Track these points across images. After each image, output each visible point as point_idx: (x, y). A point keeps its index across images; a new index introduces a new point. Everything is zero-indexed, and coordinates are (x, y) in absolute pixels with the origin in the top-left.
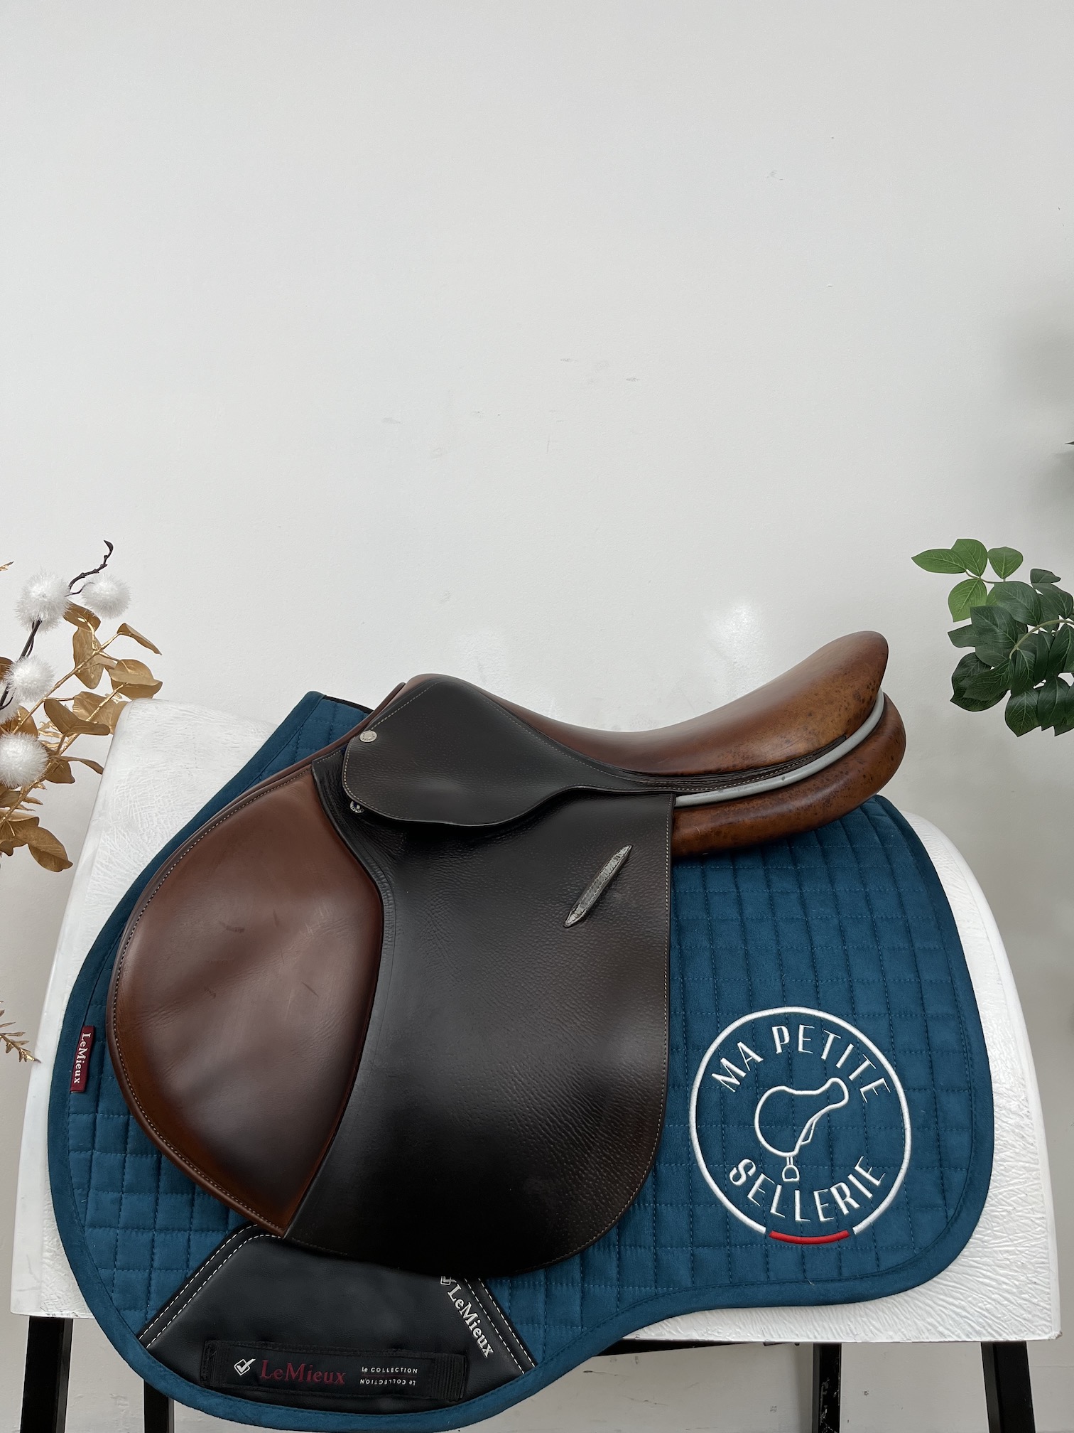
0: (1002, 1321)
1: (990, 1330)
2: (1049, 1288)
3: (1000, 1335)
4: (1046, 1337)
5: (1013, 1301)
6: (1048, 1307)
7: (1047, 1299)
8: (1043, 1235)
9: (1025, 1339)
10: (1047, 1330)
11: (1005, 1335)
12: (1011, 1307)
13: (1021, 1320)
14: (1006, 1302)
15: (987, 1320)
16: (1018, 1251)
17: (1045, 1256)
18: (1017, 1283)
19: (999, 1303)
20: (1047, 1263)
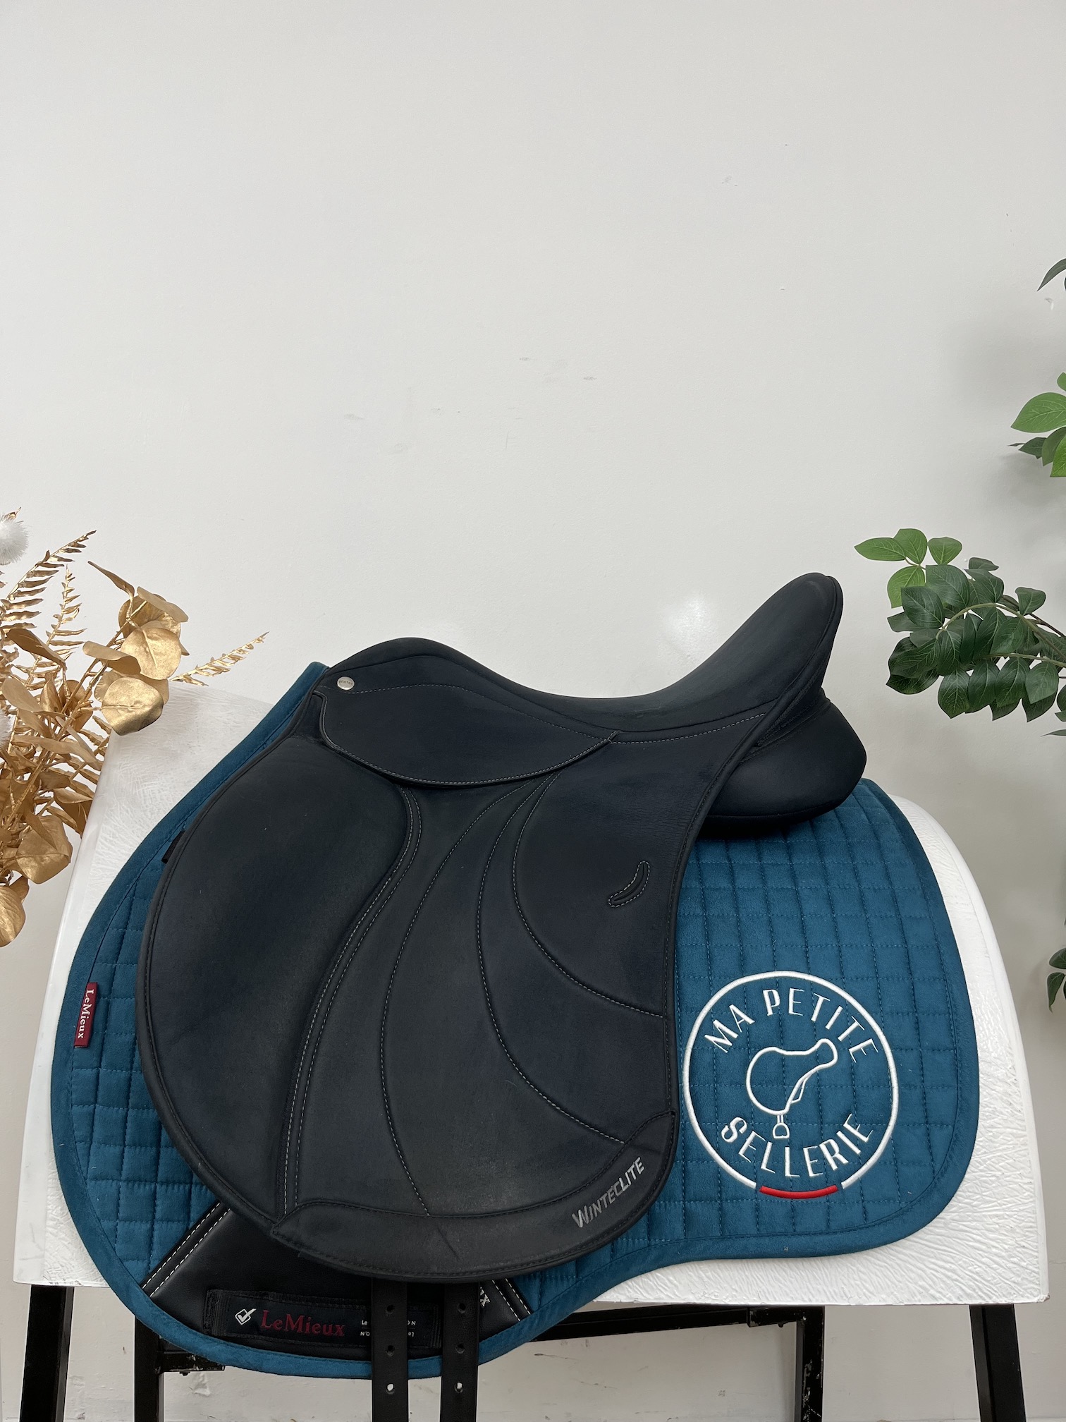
0: (992, 1284)
1: (980, 1293)
2: (1037, 1252)
3: (990, 1298)
4: (1035, 1300)
5: (1003, 1265)
6: (1036, 1270)
7: (1035, 1263)
8: (1031, 1200)
9: (1014, 1302)
10: (1035, 1293)
11: (994, 1297)
12: (1000, 1270)
13: (1009, 1283)
14: (995, 1266)
15: (976, 1282)
16: (1008, 1215)
17: (1033, 1220)
18: (1006, 1247)
19: (989, 1266)
20: (1035, 1227)
